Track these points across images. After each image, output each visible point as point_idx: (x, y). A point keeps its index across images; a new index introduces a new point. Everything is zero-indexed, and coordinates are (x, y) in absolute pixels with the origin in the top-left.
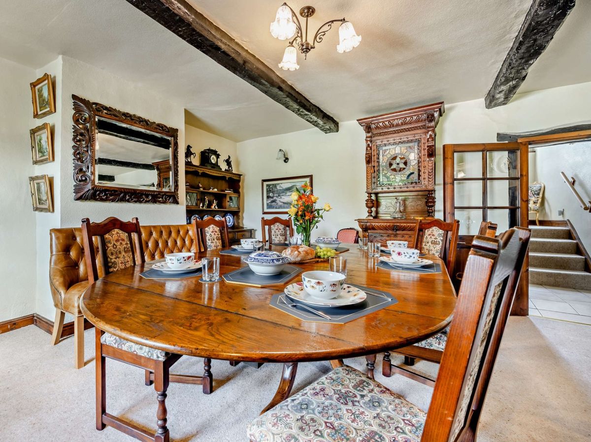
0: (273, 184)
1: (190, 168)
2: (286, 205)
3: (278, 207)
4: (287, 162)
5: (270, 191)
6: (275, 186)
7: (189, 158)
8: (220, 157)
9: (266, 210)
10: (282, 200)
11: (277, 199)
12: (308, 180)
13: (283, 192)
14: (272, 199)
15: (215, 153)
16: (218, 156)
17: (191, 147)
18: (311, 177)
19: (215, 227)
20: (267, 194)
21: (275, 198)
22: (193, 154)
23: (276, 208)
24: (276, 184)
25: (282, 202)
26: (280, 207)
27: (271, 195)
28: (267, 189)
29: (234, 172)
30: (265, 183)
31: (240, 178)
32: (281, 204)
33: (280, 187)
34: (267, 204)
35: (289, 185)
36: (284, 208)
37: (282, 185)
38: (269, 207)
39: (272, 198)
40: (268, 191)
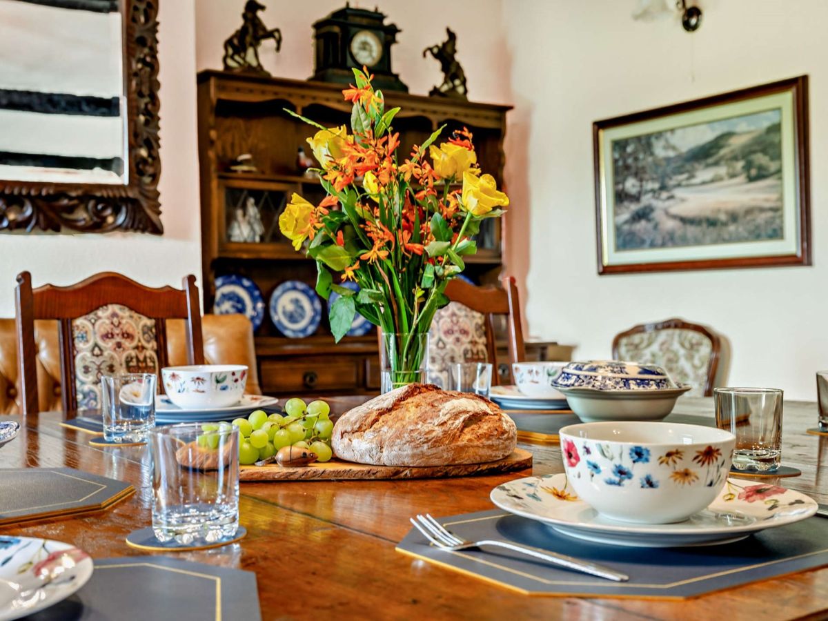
0: (638, 138)
1: (251, 91)
2: (692, 231)
3: (659, 242)
4: (694, 28)
5: (627, 167)
6: (645, 142)
7: (250, 51)
8: (398, 37)
9: (612, 257)
10: (677, 209)
11: (655, 203)
12: (786, 100)
13: (679, 171)
14: (634, 207)
15: (373, 21)
16: (388, 35)
17: (263, 8)
18: (799, 86)
19: (125, 313)
20: (616, 183)
21: (646, 200)
22: (270, 35)
23: (653, 245)
24: (649, 136)
25: (674, 217)
26: (670, 240)
27: (631, 185)
28: (615, 161)
29: (473, 97)
30: (607, 136)
31: (502, 119)
32: (670, 224)
33: (668, 146)
34: (618, 230)
35: (705, 136)
36: (684, 242)
37: (675, 139)
38: (626, 240)
39: (636, 198)
40: (621, 171)
